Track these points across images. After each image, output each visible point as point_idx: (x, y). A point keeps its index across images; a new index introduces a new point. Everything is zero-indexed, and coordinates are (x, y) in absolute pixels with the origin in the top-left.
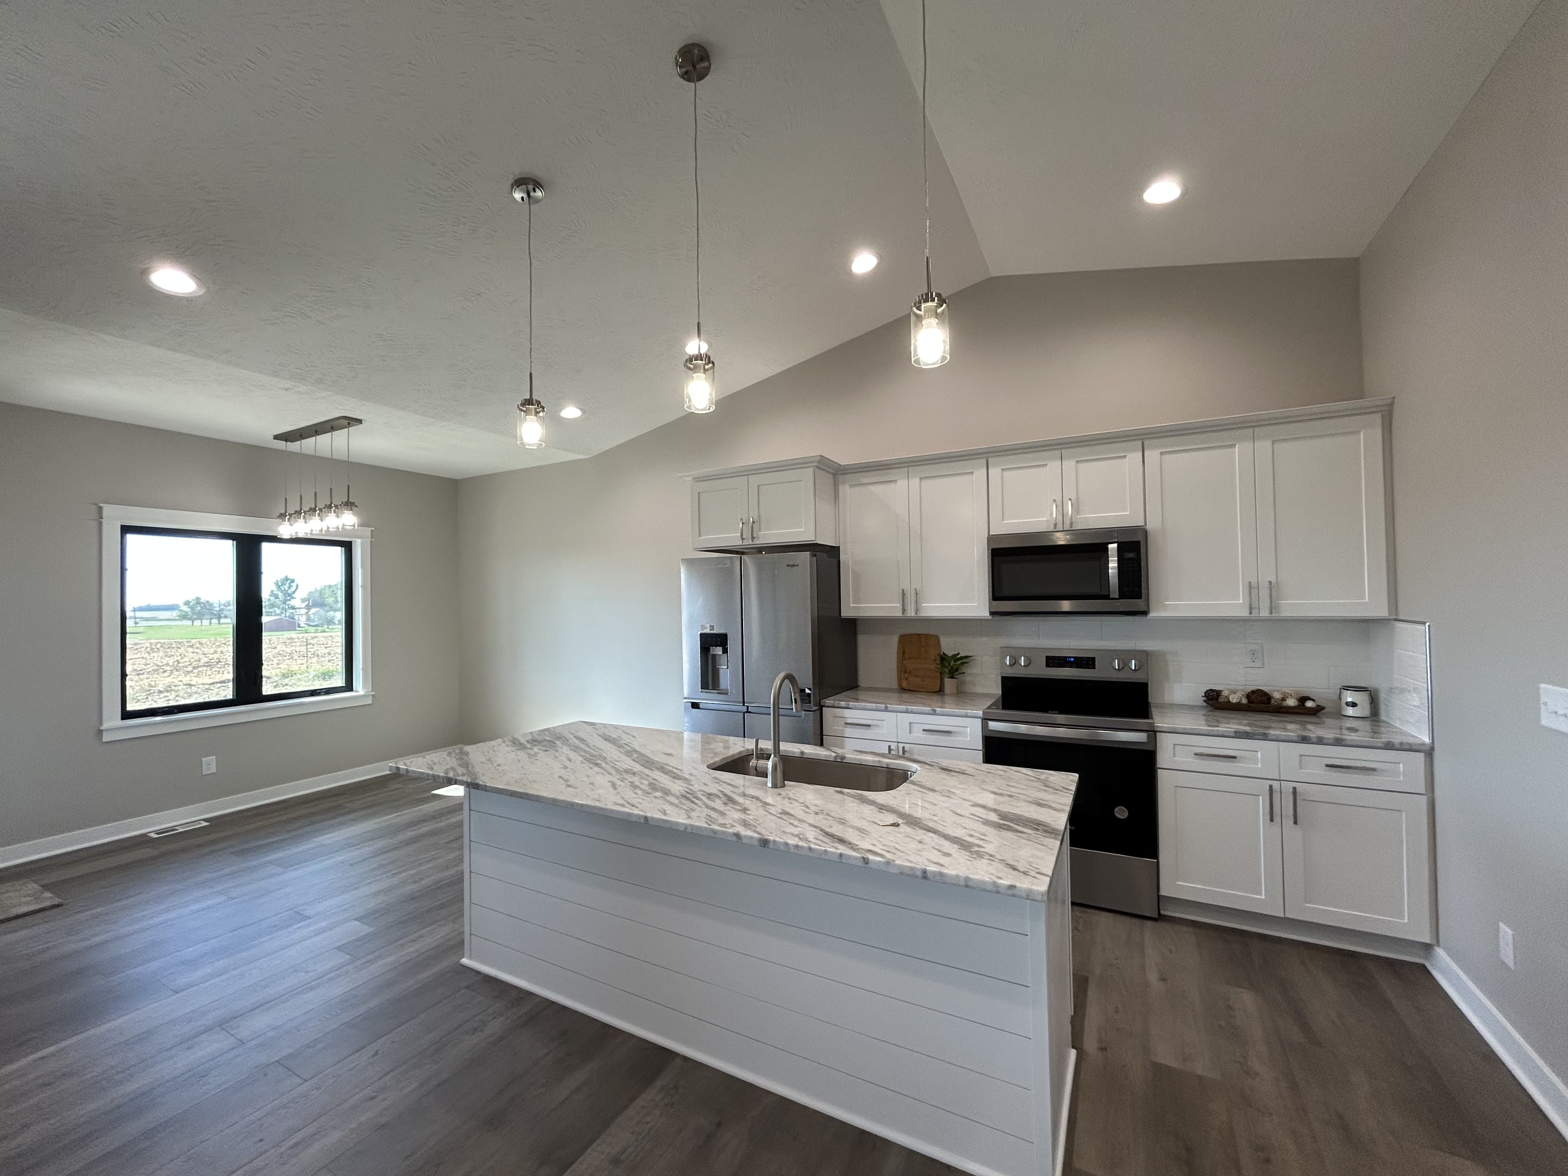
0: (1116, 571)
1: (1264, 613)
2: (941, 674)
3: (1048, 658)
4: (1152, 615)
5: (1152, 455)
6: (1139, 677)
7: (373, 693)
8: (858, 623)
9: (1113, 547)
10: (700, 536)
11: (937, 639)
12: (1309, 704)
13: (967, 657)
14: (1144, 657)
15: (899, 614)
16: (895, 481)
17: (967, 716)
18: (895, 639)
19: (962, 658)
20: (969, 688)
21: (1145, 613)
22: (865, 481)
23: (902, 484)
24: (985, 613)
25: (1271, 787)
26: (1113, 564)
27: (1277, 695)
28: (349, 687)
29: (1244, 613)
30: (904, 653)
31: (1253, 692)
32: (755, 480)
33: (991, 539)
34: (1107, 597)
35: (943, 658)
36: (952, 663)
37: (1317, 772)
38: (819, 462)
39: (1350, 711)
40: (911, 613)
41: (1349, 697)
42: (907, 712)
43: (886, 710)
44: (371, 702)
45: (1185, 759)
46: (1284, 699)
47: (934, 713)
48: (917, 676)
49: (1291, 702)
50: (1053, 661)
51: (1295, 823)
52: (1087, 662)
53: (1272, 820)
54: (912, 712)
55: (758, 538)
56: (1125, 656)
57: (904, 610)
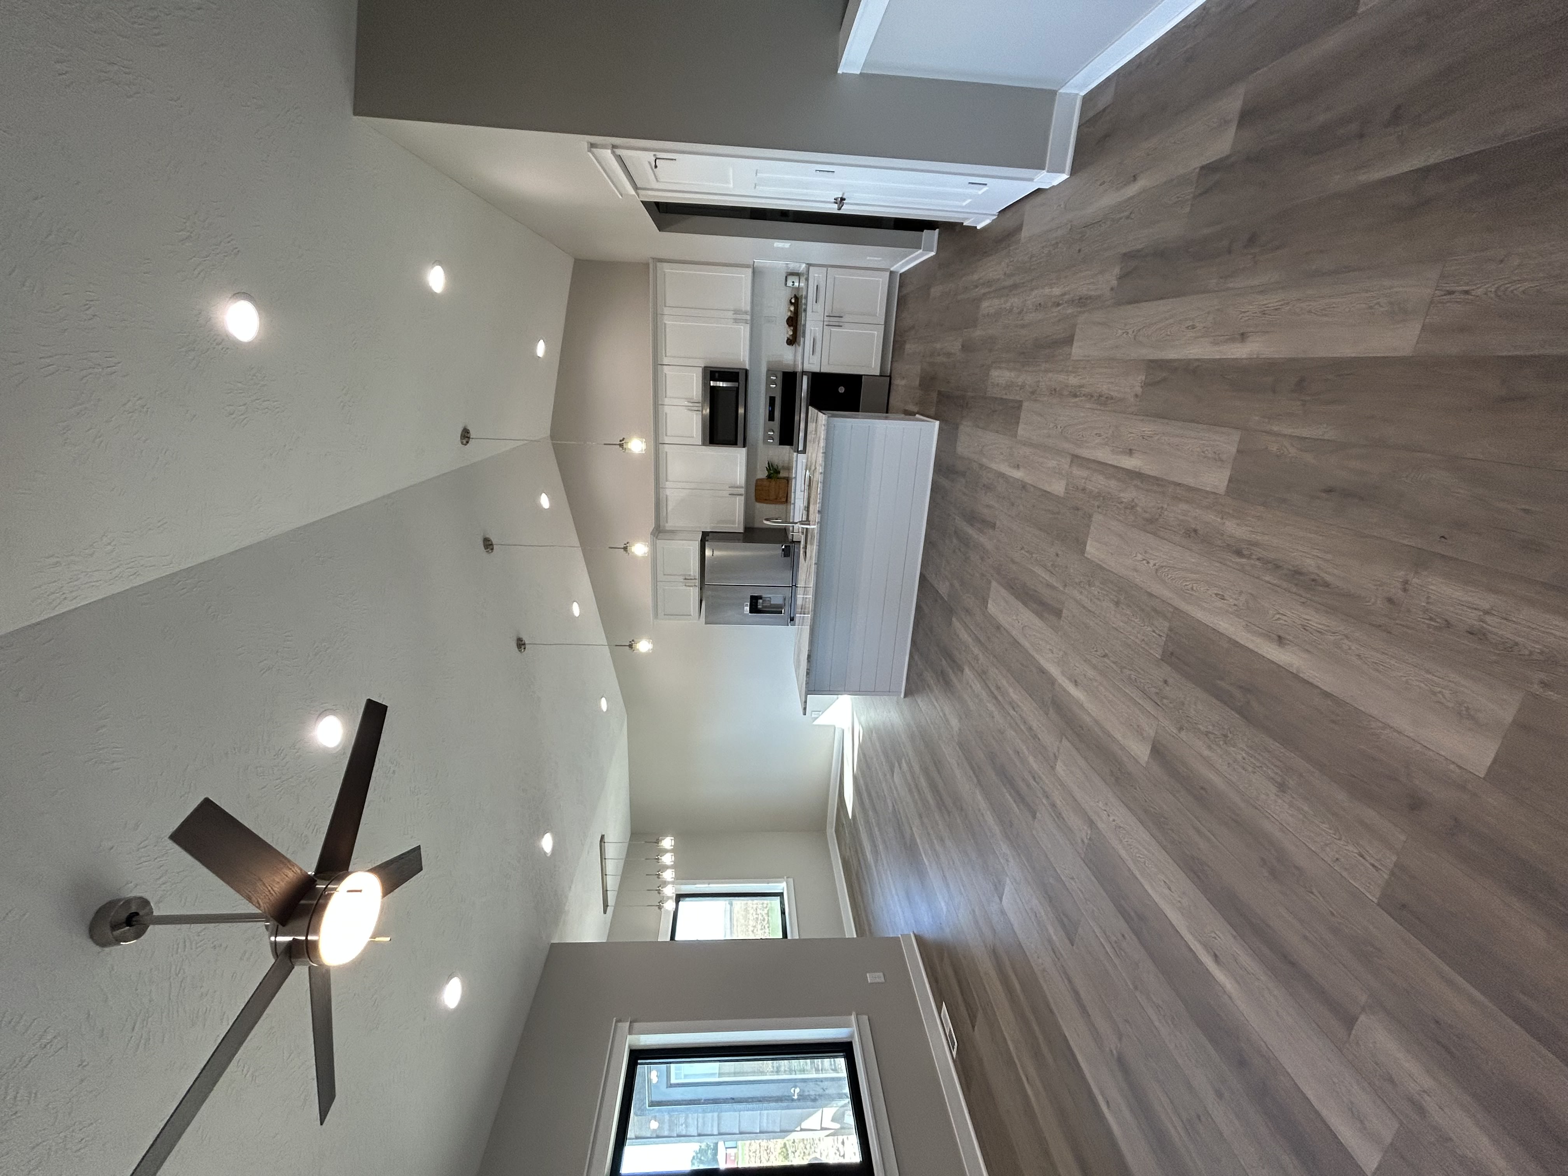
0: (724, 383)
1: (748, 317)
2: (778, 478)
3: (769, 420)
4: (747, 367)
5: (666, 361)
6: (780, 376)
7: (785, 877)
8: (748, 526)
9: (712, 383)
10: (690, 615)
11: (757, 480)
12: (793, 301)
13: (768, 463)
14: (770, 372)
15: (743, 498)
16: (667, 496)
17: (797, 461)
18: (759, 505)
19: (769, 466)
20: (786, 465)
21: (746, 371)
22: (665, 514)
23: (668, 492)
24: (744, 450)
25: (826, 325)
26: (721, 384)
27: (789, 314)
28: (781, 895)
29: (748, 327)
30: (766, 500)
31: (787, 324)
32: (660, 577)
33: (704, 444)
34: (738, 388)
35: (769, 477)
36: (772, 472)
37: (819, 307)
38: (654, 536)
39: (796, 284)
40: (742, 491)
41: (790, 284)
42: (795, 492)
43: (794, 504)
44: (792, 879)
45: (815, 359)
46: (791, 311)
47: (795, 478)
48: (779, 493)
49: (792, 308)
50: (771, 418)
51: (842, 317)
52: (772, 400)
53: (841, 326)
54: (795, 490)
55: (695, 576)
56: (769, 382)
57: (741, 495)
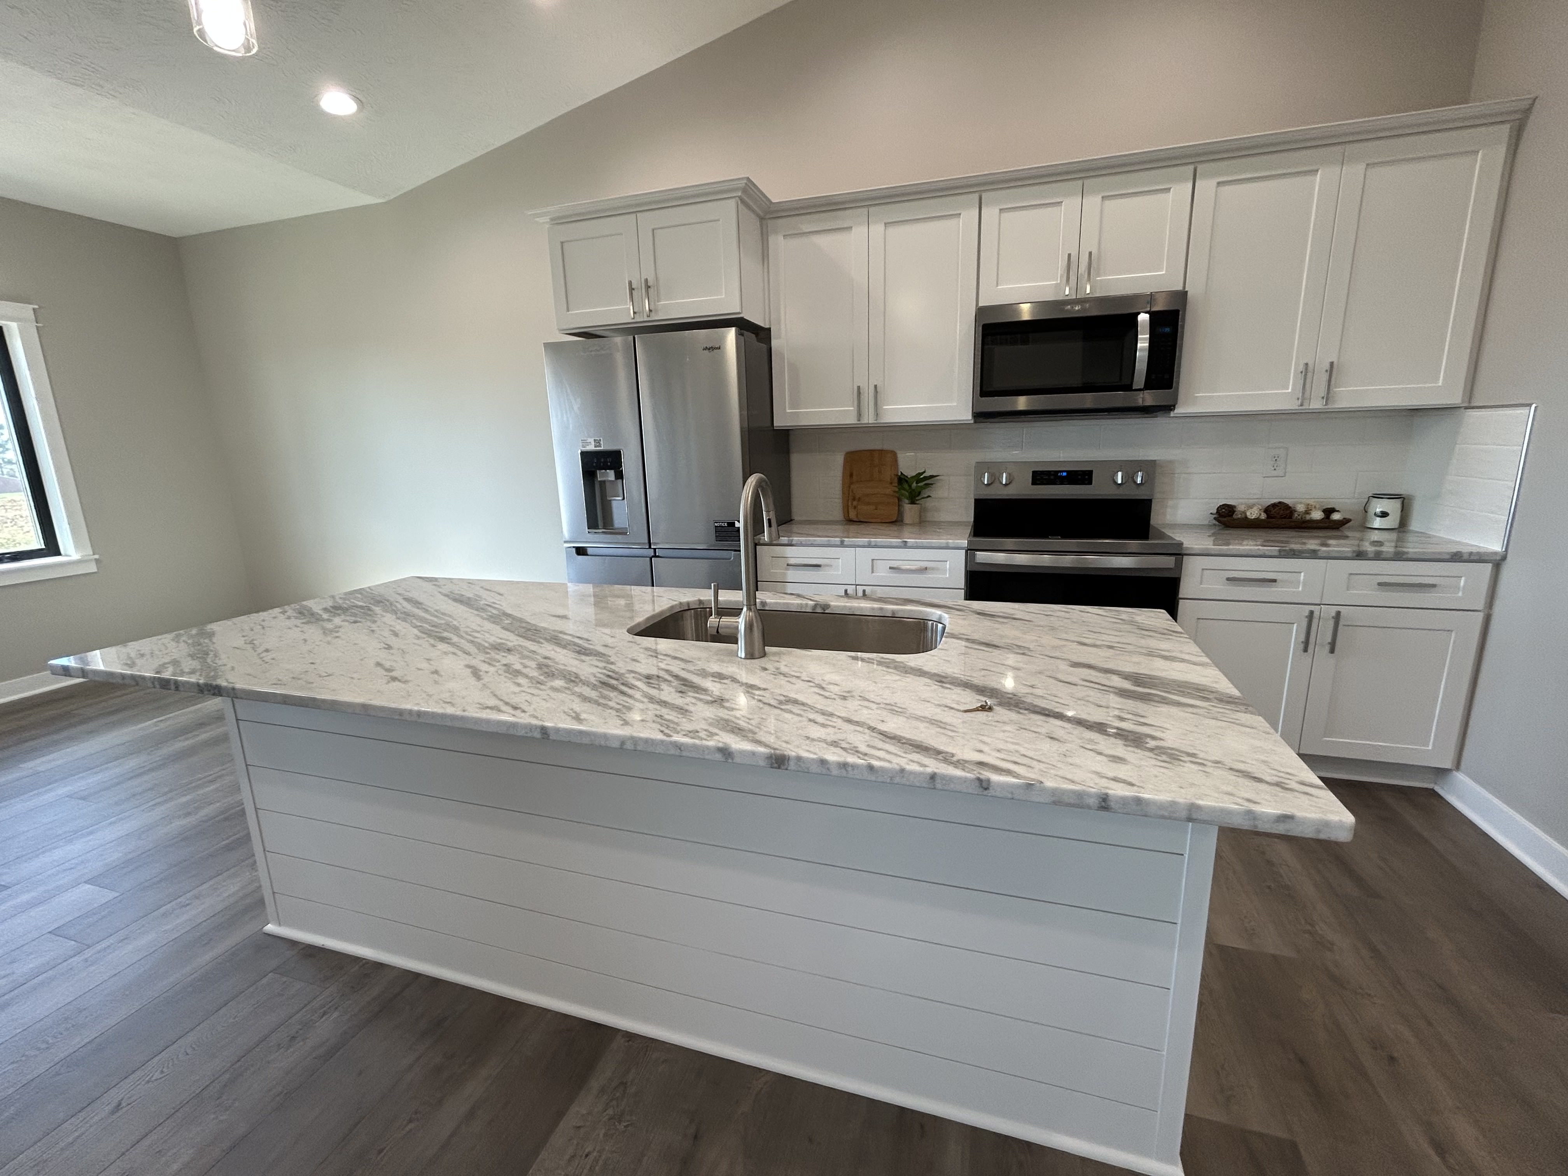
0: (1146, 354)
1: (1316, 404)
2: (899, 500)
3: (1035, 474)
4: (1179, 410)
5: (1206, 186)
6: (1141, 494)
7: (97, 557)
8: (792, 438)
9: (1144, 318)
10: (568, 310)
11: (894, 454)
12: (1336, 516)
13: (932, 477)
14: (1150, 467)
15: (851, 420)
16: (850, 228)
17: (947, 547)
18: (839, 459)
19: (926, 478)
20: (930, 516)
21: (1170, 408)
22: (806, 228)
23: (859, 232)
24: (966, 415)
25: (1312, 613)
26: (1143, 343)
27: (1301, 508)
28: (52, 547)
29: (1291, 405)
30: (851, 475)
31: (1274, 505)
32: (648, 221)
33: (981, 312)
34: (1128, 388)
35: (902, 480)
36: (914, 484)
37: (1365, 592)
38: (744, 191)
39: (1377, 523)
40: (869, 419)
41: (1379, 506)
42: (869, 546)
43: (842, 545)
44: (96, 571)
45: (1214, 586)
46: (1307, 512)
47: (905, 545)
48: (869, 504)
49: (1317, 515)
50: (1041, 477)
51: (1332, 651)
52: (1082, 477)
53: (1306, 650)
54: (876, 546)
55: (656, 311)
56: (1131, 467)
57: (859, 415)
